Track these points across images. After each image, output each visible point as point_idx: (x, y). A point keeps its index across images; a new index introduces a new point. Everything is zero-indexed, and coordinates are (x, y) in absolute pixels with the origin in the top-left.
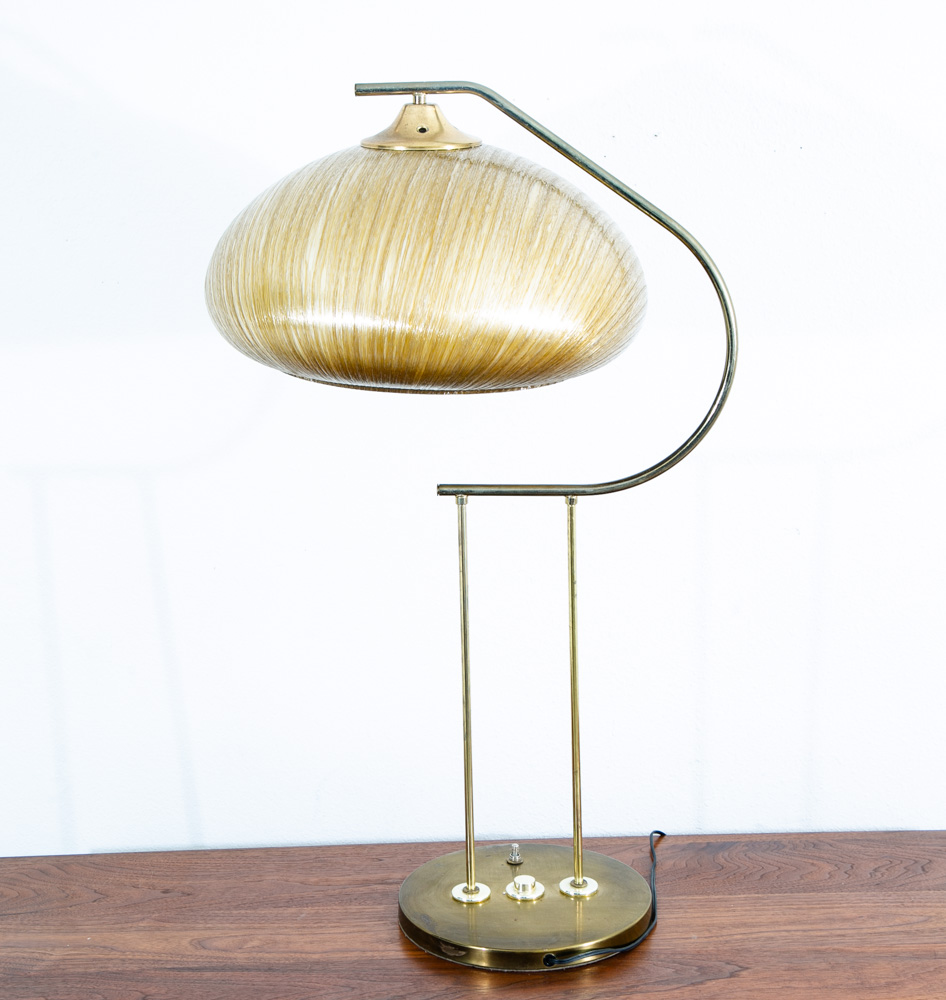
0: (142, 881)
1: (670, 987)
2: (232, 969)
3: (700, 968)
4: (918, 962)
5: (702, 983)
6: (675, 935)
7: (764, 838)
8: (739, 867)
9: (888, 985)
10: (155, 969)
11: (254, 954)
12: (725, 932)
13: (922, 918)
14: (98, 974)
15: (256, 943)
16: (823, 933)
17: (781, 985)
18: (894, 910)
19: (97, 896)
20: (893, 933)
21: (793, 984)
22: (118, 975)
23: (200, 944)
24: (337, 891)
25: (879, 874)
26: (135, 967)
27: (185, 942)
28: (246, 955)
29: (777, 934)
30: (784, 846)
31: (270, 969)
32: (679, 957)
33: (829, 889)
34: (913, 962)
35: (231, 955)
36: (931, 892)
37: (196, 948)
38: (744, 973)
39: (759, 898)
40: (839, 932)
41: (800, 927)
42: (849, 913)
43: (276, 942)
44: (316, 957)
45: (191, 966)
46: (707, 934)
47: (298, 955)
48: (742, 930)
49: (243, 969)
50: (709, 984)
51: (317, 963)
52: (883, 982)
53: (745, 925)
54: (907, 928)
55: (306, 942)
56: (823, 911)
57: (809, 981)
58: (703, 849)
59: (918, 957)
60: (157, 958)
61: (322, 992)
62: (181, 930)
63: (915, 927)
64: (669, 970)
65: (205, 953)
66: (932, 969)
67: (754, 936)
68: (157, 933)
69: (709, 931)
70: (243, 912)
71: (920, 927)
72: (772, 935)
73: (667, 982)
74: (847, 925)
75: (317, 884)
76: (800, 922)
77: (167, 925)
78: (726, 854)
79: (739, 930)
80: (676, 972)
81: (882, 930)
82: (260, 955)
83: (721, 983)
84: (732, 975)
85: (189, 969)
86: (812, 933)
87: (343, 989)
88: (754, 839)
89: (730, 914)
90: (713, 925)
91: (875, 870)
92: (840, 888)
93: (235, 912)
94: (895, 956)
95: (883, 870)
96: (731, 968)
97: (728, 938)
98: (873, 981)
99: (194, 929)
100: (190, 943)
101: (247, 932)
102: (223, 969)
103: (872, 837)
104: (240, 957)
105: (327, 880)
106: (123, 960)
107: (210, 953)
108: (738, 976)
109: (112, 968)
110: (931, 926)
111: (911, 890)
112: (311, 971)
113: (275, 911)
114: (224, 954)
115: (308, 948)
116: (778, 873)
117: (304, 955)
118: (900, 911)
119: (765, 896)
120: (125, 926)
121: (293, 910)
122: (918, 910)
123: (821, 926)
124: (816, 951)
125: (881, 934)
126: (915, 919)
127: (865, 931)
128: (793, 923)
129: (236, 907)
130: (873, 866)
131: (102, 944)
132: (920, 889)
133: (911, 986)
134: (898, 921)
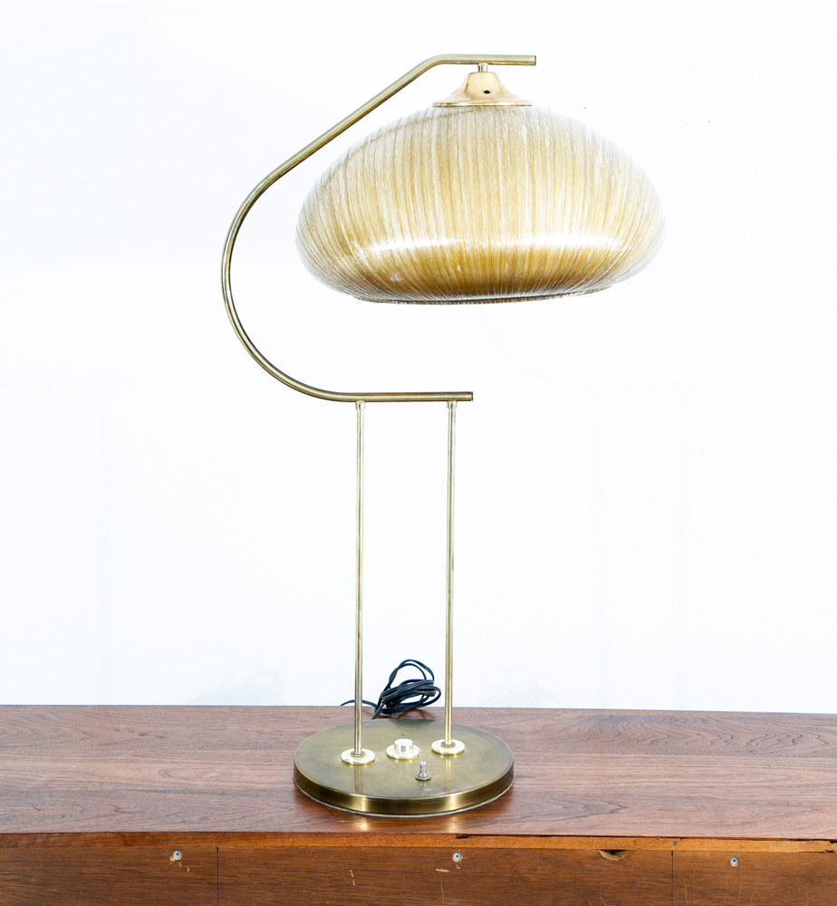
0: (123, 726)
1: (557, 819)
2: (191, 792)
3: (586, 807)
4: (772, 808)
5: (585, 816)
6: (569, 782)
7: (661, 713)
8: (634, 734)
9: (743, 823)
10: (127, 790)
11: (211, 783)
12: (612, 781)
13: (785, 777)
14: (79, 792)
15: (214, 774)
16: (695, 785)
17: (652, 820)
18: (761, 770)
19: (84, 736)
20: (756, 787)
21: (662, 820)
22: (95, 794)
23: (167, 773)
24: (287, 740)
25: (754, 744)
26: (110, 788)
27: (154, 772)
28: (205, 783)
29: (656, 784)
30: (677, 720)
31: (223, 793)
32: (569, 797)
33: (709, 753)
34: (768, 808)
35: (192, 783)
36: (796, 759)
37: (164, 776)
38: (622, 811)
39: (646, 757)
40: (710, 785)
41: (676, 780)
42: (721, 771)
43: (230, 774)
44: (263, 786)
45: (157, 789)
46: (597, 782)
47: (248, 784)
48: (627, 780)
49: (200, 792)
50: (591, 817)
51: (264, 790)
52: (739, 821)
53: (631, 776)
54: (769, 784)
55: (256, 776)
56: (699, 769)
57: (676, 818)
58: (607, 719)
59: (774, 805)
60: (130, 782)
61: (265, 811)
62: (152, 763)
63: (776, 783)
64: (559, 807)
65: (170, 780)
66: (783, 814)
67: (637, 784)
68: (132, 764)
69: (599, 780)
70: (206, 751)
71: (781, 783)
72: (652, 784)
73: (556, 815)
74: (718, 780)
75: (271, 733)
76: (678, 776)
77: (141, 759)
78: (625, 724)
79: (624, 780)
80: (565, 808)
81: (747, 784)
82: (216, 783)
83: (601, 817)
84: (612, 812)
85: (156, 791)
86: (686, 785)
87: (282, 810)
88: (651, 714)
89: (619, 768)
90: (604, 775)
91: (751, 741)
92: (718, 753)
93: (199, 751)
94: (754, 803)
95: (758, 741)
96: (612, 807)
97: (615, 785)
98: (730, 821)
99: (163, 762)
100: (159, 772)
101: (208, 766)
102: (184, 792)
103: (755, 716)
104: (200, 784)
105: (280, 731)
106: (101, 783)
107: (175, 780)
108: (617, 813)
109: (91, 787)
110: (790, 783)
111: (779, 756)
112: (258, 796)
113: (233, 752)
114: (186, 782)
115: (257, 779)
116: (667, 740)
117: (253, 785)
118: (766, 771)
119: (652, 756)
120: (106, 758)
121: (248, 752)
122: (782, 771)
123: (696, 780)
124: (687, 798)
125: (745, 787)
126: (778, 778)
127: (732, 784)
128: (672, 776)
129: (200, 748)
130: (750, 737)
131: (86, 771)
132: (787, 756)
133: (762, 826)
134: (762, 778)
